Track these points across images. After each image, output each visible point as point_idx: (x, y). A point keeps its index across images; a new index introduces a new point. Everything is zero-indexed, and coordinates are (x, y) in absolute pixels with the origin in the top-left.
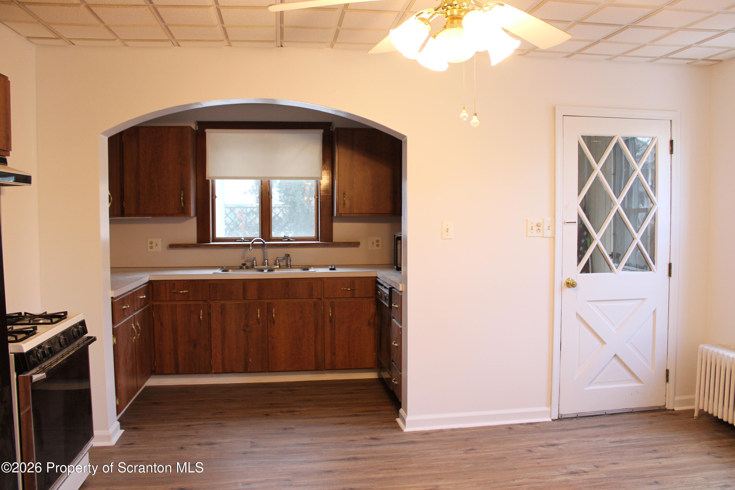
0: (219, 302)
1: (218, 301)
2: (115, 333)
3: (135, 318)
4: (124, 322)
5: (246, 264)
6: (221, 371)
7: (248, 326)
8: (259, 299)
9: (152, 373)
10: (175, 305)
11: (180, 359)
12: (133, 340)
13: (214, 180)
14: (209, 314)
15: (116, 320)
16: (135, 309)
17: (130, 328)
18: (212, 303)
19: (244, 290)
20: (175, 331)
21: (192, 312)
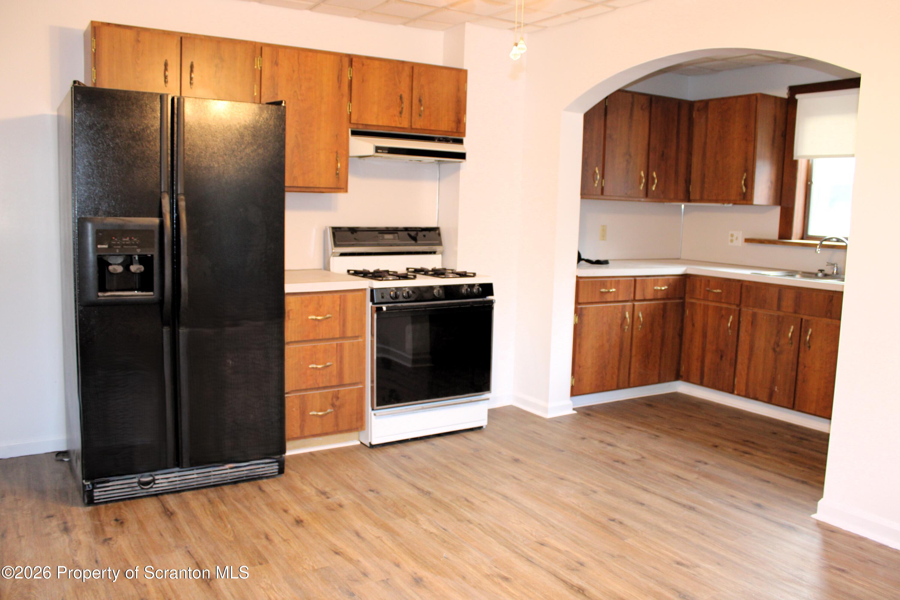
0: (752, 310)
1: (752, 308)
2: (578, 312)
3: (636, 308)
4: (603, 307)
5: (823, 270)
6: (743, 393)
7: (778, 346)
8: (795, 312)
9: (678, 377)
10: (708, 305)
11: (706, 369)
12: (624, 329)
13: (812, 161)
14: (739, 322)
15: (581, 301)
16: (637, 298)
17: (620, 315)
18: (744, 309)
19: (780, 299)
20: (704, 336)
21: (722, 316)
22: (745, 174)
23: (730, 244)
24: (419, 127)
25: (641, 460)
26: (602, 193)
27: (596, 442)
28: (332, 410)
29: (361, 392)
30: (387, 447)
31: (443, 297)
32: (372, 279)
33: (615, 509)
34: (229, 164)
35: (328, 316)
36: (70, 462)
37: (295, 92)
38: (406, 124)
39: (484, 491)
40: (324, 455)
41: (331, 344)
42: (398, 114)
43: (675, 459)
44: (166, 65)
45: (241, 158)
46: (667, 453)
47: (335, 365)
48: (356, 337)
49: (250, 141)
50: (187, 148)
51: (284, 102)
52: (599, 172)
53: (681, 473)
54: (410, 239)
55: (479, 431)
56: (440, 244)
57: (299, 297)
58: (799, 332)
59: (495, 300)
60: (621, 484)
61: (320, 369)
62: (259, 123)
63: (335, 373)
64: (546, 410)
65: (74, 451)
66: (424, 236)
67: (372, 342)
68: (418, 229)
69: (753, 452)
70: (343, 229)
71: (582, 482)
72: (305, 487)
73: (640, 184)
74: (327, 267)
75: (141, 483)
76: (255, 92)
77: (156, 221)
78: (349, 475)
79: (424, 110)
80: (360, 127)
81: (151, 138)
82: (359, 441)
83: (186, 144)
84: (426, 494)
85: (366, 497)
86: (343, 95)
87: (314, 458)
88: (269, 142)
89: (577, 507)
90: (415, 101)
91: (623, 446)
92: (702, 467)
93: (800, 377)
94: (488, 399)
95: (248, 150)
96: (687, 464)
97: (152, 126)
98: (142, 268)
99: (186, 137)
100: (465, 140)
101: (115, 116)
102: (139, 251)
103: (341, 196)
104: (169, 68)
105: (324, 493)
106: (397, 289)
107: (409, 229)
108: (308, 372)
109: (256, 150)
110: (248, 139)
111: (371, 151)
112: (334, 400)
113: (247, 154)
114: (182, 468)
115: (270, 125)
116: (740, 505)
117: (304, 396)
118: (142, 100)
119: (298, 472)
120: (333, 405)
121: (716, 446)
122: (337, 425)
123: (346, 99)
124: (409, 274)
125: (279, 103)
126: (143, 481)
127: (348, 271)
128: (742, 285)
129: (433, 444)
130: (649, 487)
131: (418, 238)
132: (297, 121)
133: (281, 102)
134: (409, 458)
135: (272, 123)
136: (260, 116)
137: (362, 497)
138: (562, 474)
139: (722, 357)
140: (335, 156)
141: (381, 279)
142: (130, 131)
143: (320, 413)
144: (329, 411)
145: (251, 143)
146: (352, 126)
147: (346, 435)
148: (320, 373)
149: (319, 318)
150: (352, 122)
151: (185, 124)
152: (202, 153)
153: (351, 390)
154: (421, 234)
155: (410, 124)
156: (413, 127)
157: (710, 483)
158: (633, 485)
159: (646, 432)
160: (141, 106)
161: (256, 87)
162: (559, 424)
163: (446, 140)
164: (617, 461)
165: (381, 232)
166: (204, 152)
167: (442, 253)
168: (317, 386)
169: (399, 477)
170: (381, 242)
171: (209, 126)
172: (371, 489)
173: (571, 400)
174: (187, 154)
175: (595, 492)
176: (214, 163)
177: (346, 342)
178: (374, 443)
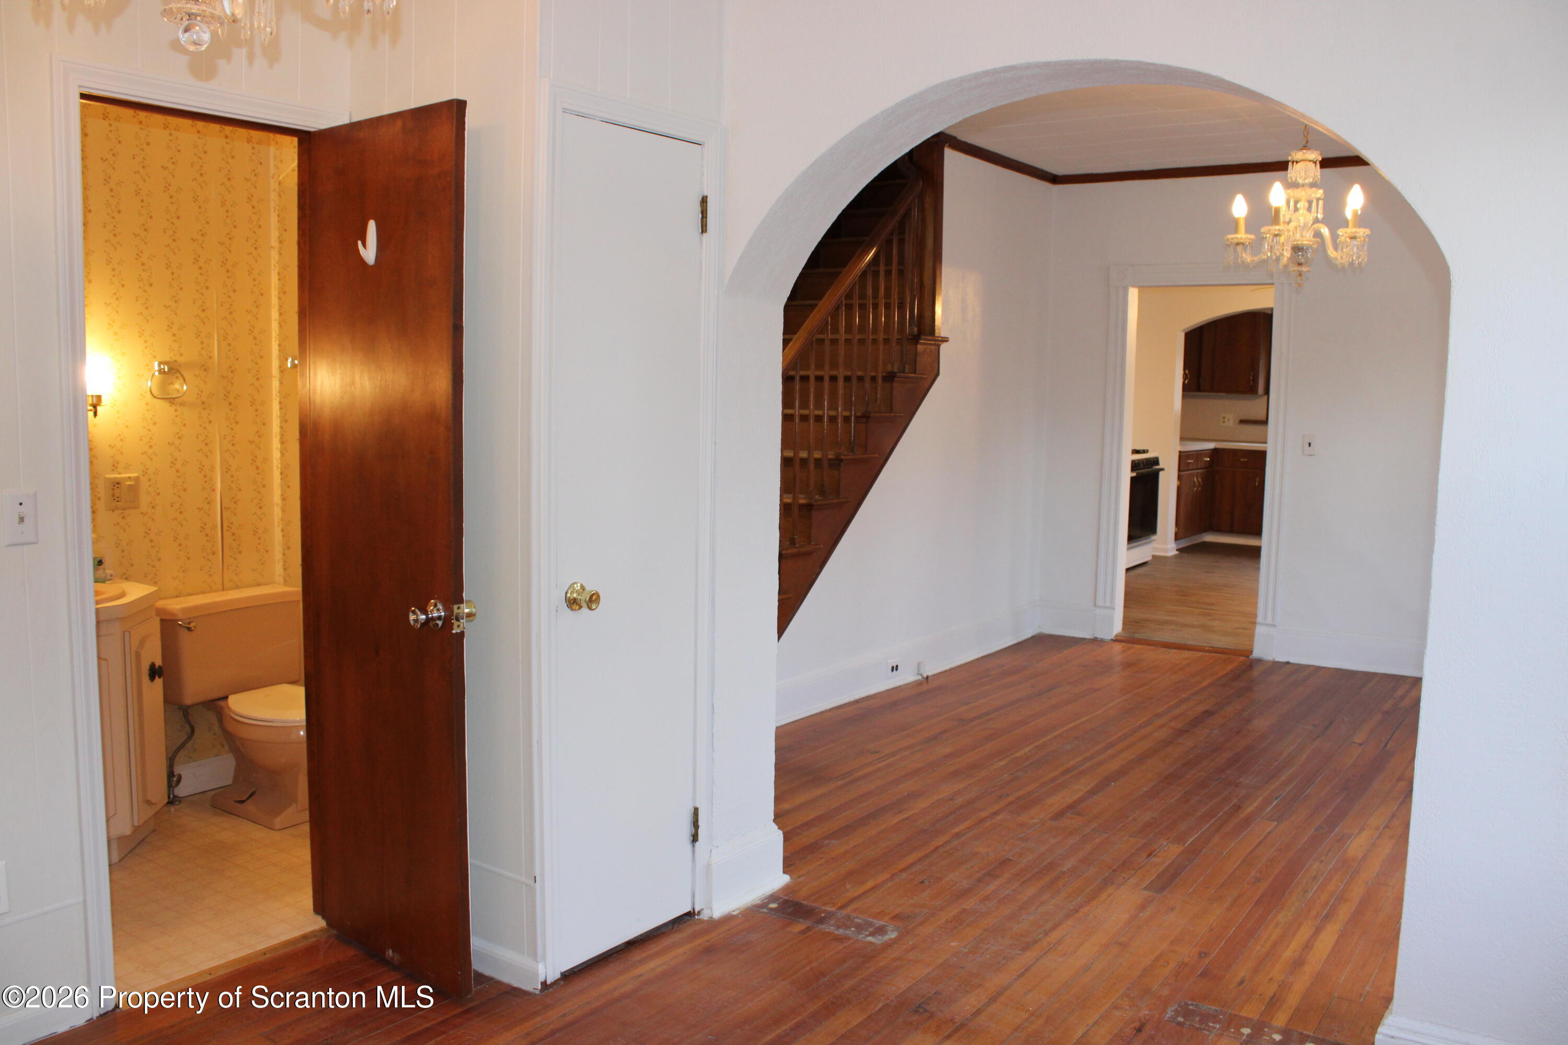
2: (1180, 477)
3: (1199, 475)
4: (1186, 474)
12: (1194, 490)
15: (1181, 469)
16: (1199, 467)
17: (1193, 480)
23: (1222, 424)
64: (1168, 552)
173: (1175, 543)
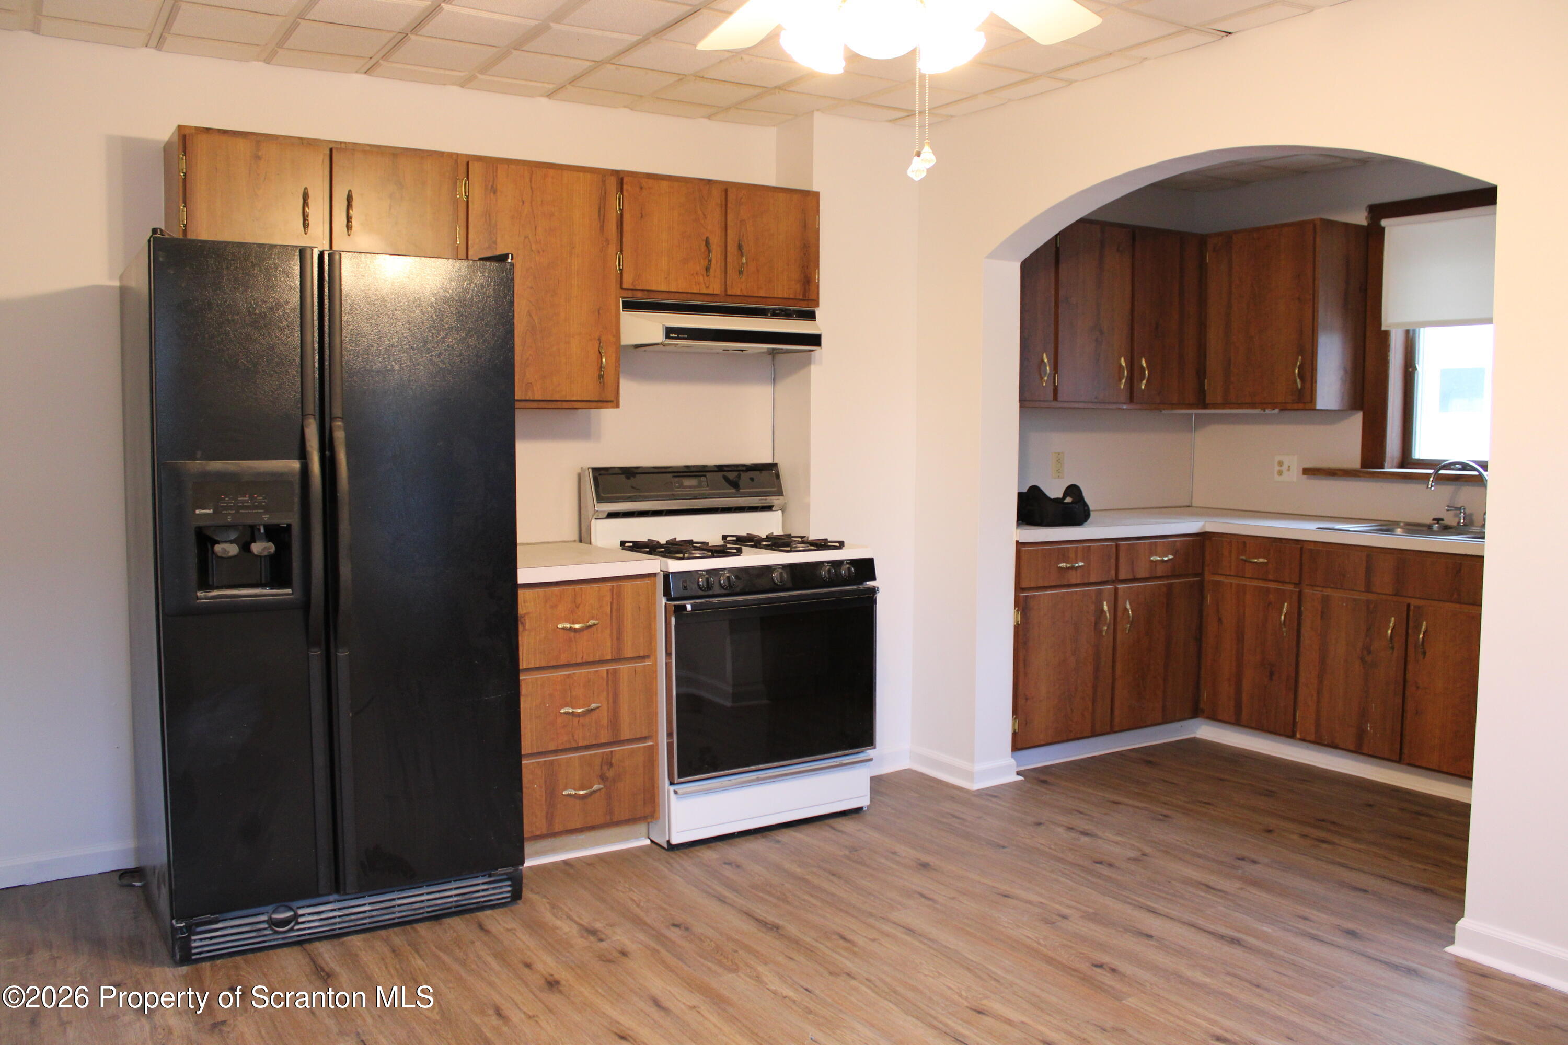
0: (1322, 591)
1: (1320, 589)
2: (1022, 604)
3: (1120, 592)
4: (1064, 593)
5: (1442, 520)
6: (1312, 738)
7: (1369, 652)
8: (1397, 594)
9: (1196, 712)
10: (1245, 586)
11: (1245, 697)
12: (1101, 631)
13: (1414, 331)
14: (1300, 613)
15: (1025, 584)
16: (1122, 576)
17: (1092, 607)
18: (1307, 591)
19: (1369, 571)
20: (1240, 638)
21: (1270, 603)
22: (1300, 358)
23: (1277, 478)
24: (739, 293)
25: (1140, 859)
26: (1055, 398)
27: (1060, 830)
28: (602, 786)
29: (652, 753)
30: (697, 848)
31: (790, 585)
32: (665, 556)
33: (1102, 947)
34: (418, 364)
35: (591, 622)
36: (145, 888)
37: (526, 237)
38: (715, 287)
39: (871, 920)
40: (589, 864)
41: (597, 671)
42: (704, 272)
43: (1199, 856)
44: (305, 197)
45: (440, 354)
46: (1185, 846)
47: (605, 707)
48: (643, 658)
49: (454, 325)
50: (346, 339)
51: (510, 255)
52: (1048, 361)
53: (1213, 880)
54: (728, 486)
55: (856, 815)
56: (780, 493)
57: (540, 591)
58: (1404, 626)
59: (878, 588)
60: (1109, 902)
61: (579, 715)
62: (469, 293)
63: (605, 721)
64: (970, 776)
65: (154, 868)
66: (752, 479)
67: (668, 665)
68: (740, 468)
69: (1336, 839)
70: (610, 472)
71: (1043, 901)
72: (558, 923)
73: (1120, 380)
74: (583, 537)
75: (275, 924)
76: (458, 239)
77: (296, 465)
78: (635, 898)
79: (747, 263)
80: (639, 294)
81: (285, 324)
82: (649, 838)
83: (344, 331)
84: (771, 929)
85: (667, 938)
86: (608, 241)
87: (571, 871)
88: (486, 325)
89: (1035, 945)
90: (732, 248)
91: (1109, 835)
92: (1250, 869)
93: (1410, 705)
94: (871, 760)
95: (450, 340)
96: (1221, 863)
97: (287, 303)
98: (271, 547)
99: (344, 319)
100: (819, 313)
101: (224, 287)
102: (266, 517)
103: (607, 414)
104: (311, 201)
105: (593, 932)
106: (709, 572)
107: (726, 469)
108: (559, 720)
109: (465, 339)
110: (450, 321)
111: (658, 336)
112: (605, 768)
113: (448, 346)
114: (346, 894)
115: (488, 297)
116: (1320, 933)
117: (552, 762)
118: (270, 258)
119: (545, 896)
120: (603, 778)
121: (1269, 831)
122: (611, 812)
123: (612, 248)
124: (729, 546)
125: (502, 258)
126: (276, 918)
127: (623, 543)
128: (1302, 548)
129: (778, 842)
130: (1160, 906)
131: (741, 483)
132: (532, 288)
133: (506, 256)
134: (738, 866)
135: (490, 292)
136: (470, 281)
137: (659, 937)
138: (1005, 887)
139: (1271, 674)
140: (597, 346)
141: (681, 556)
142: (249, 311)
143: (581, 792)
144: (595, 787)
145: (456, 328)
146: (625, 294)
147: (626, 829)
148: (579, 721)
149: (577, 626)
150: (624, 287)
151: (343, 298)
152: (372, 346)
153: (633, 750)
154: (745, 476)
155: (723, 289)
156: (729, 292)
157: (1265, 897)
158: (1130, 904)
159: (1145, 809)
160: (267, 269)
161: (460, 231)
162: (994, 800)
163: (786, 314)
164: (1101, 863)
165: (676, 474)
166: (375, 345)
167: (783, 509)
168: (574, 745)
169: (721, 900)
170: (679, 492)
171: (384, 300)
172: (676, 923)
173: (1012, 757)
174: (346, 348)
175: (1065, 917)
176: (393, 363)
177: (623, 667)
178: (674, 841)
